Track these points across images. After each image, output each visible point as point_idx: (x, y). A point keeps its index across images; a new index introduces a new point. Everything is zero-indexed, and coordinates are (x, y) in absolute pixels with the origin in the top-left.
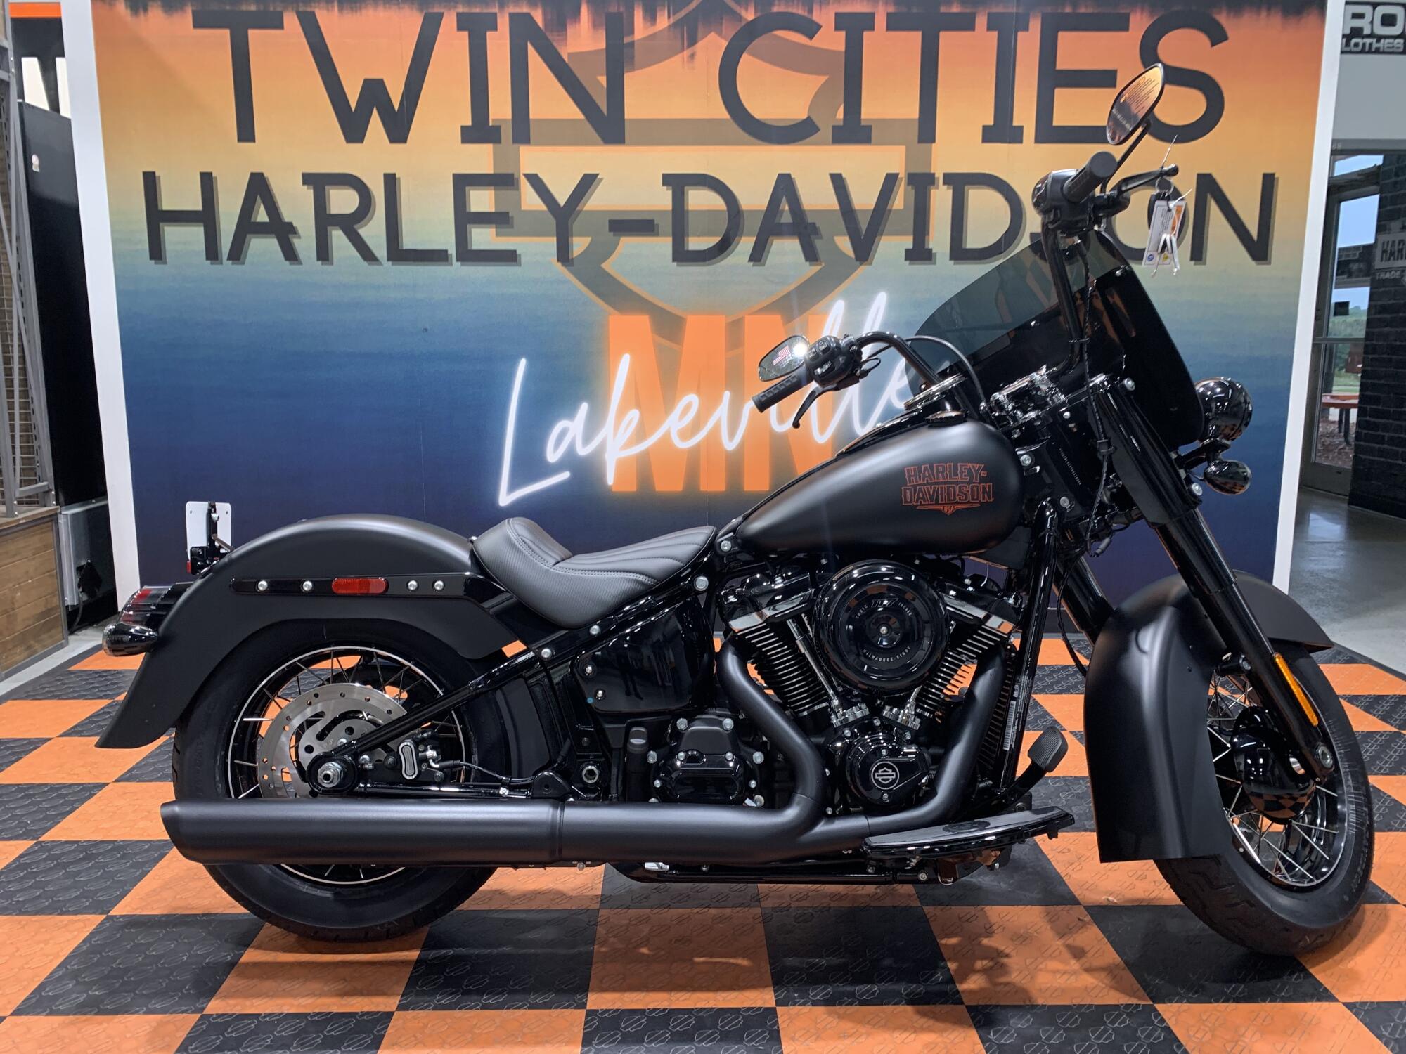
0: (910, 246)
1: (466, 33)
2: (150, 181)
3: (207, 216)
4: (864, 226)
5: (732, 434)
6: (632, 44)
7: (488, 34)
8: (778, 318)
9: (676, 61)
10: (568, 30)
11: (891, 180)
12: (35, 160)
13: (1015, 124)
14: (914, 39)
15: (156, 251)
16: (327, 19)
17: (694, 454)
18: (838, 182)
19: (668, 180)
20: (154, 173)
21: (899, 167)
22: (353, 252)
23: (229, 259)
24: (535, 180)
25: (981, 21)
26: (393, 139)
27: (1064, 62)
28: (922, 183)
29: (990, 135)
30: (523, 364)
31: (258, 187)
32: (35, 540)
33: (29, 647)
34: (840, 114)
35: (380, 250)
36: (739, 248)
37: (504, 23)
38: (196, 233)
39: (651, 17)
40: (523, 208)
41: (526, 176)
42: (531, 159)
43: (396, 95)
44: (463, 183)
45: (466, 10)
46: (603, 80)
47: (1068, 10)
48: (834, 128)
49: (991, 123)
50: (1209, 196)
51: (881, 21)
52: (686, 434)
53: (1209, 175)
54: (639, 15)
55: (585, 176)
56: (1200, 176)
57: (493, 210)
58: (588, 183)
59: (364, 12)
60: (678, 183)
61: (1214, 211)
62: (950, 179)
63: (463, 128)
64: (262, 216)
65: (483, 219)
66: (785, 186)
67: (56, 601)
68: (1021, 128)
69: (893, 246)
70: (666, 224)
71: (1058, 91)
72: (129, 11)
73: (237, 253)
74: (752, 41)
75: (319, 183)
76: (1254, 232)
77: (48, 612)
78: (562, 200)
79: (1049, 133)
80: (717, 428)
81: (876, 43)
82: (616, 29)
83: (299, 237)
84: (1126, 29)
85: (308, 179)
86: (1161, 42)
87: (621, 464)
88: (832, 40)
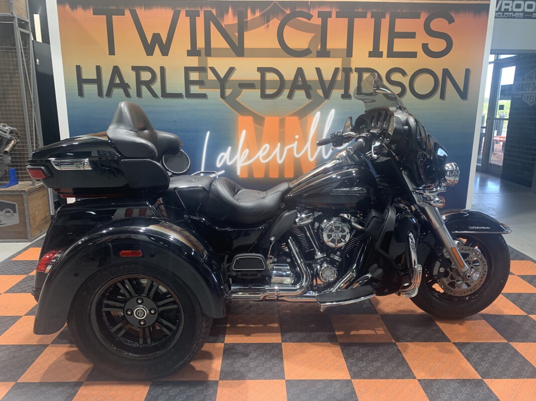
0: (343, 93)
1: (189, 17)
2: (78, 68)
3: (98, 81)
4: (327, 86)
5: (280, 159)
6: (247, 21)
7: (197, 18)
8: (297, 118)
9: (262, 28)
10: (225, 17)
11: (337, 70)
12: (38, 60)
13: (380, 51)
14: (345, 21)
15: (81, 93)
16: (141, 12)
17: (268, 163)
18: (318, 71)
19: (259, 69)
20: (80, 66)
21: (339, 65)
22: (149, 94)
23: (106, 96)
24: (213, 69)
25: (369, 15)
26: (163, 55)
27: (397, 29)
28: (347, 71)
29: (371, 55)
30: (208, 133)
31: (116, 71)
32: (41, 193)
33: (40, 230)
34: (319, 47)
35: (159, 93)
36: (284, 93)
37: (202, 14)
38: (95, 87)
39: (254, 12)
40: (209, 79)
41: (209, 67)
42: (212, 62)
43: (164, 39)
44: (188, 70)
45: (189, 9)
46: (237, 34)
47: (399, 11)
48: (318, 52)
49: (372, 50)
50: (447, 77)
51: (334, 14)
52: (264, 158)
53: (447, 69)
54: (249, 11)
55: (230, 68)
56: (443, 69)
57: (198, 79)
58: (231, 70)
59: (153, 10)
60: (262, 71)
61: (448, 82)
62: (357, 70)
63: (188, 51)
64: (117, 81)
65: (195, 83)
66: (300, 72)
67: (48, 214)
68: (382, 52)
69: (337, 93)
70: (258, 85)
71: (395, 39)
72: (70, 9)
73: (109, 94)
74: (289, 21)
75: (137, 70)
76: (462, 89)
77: (45, 218)
78: (222, 75)
79: (391, 54)
80: (275, 156)
81: (332, 22)
82: (241, 16)
83: (131, 88)
84: (419, 18)
85: (134, 68)
86: (432, 22)
87: (242, 168)
88: (317, 21)
